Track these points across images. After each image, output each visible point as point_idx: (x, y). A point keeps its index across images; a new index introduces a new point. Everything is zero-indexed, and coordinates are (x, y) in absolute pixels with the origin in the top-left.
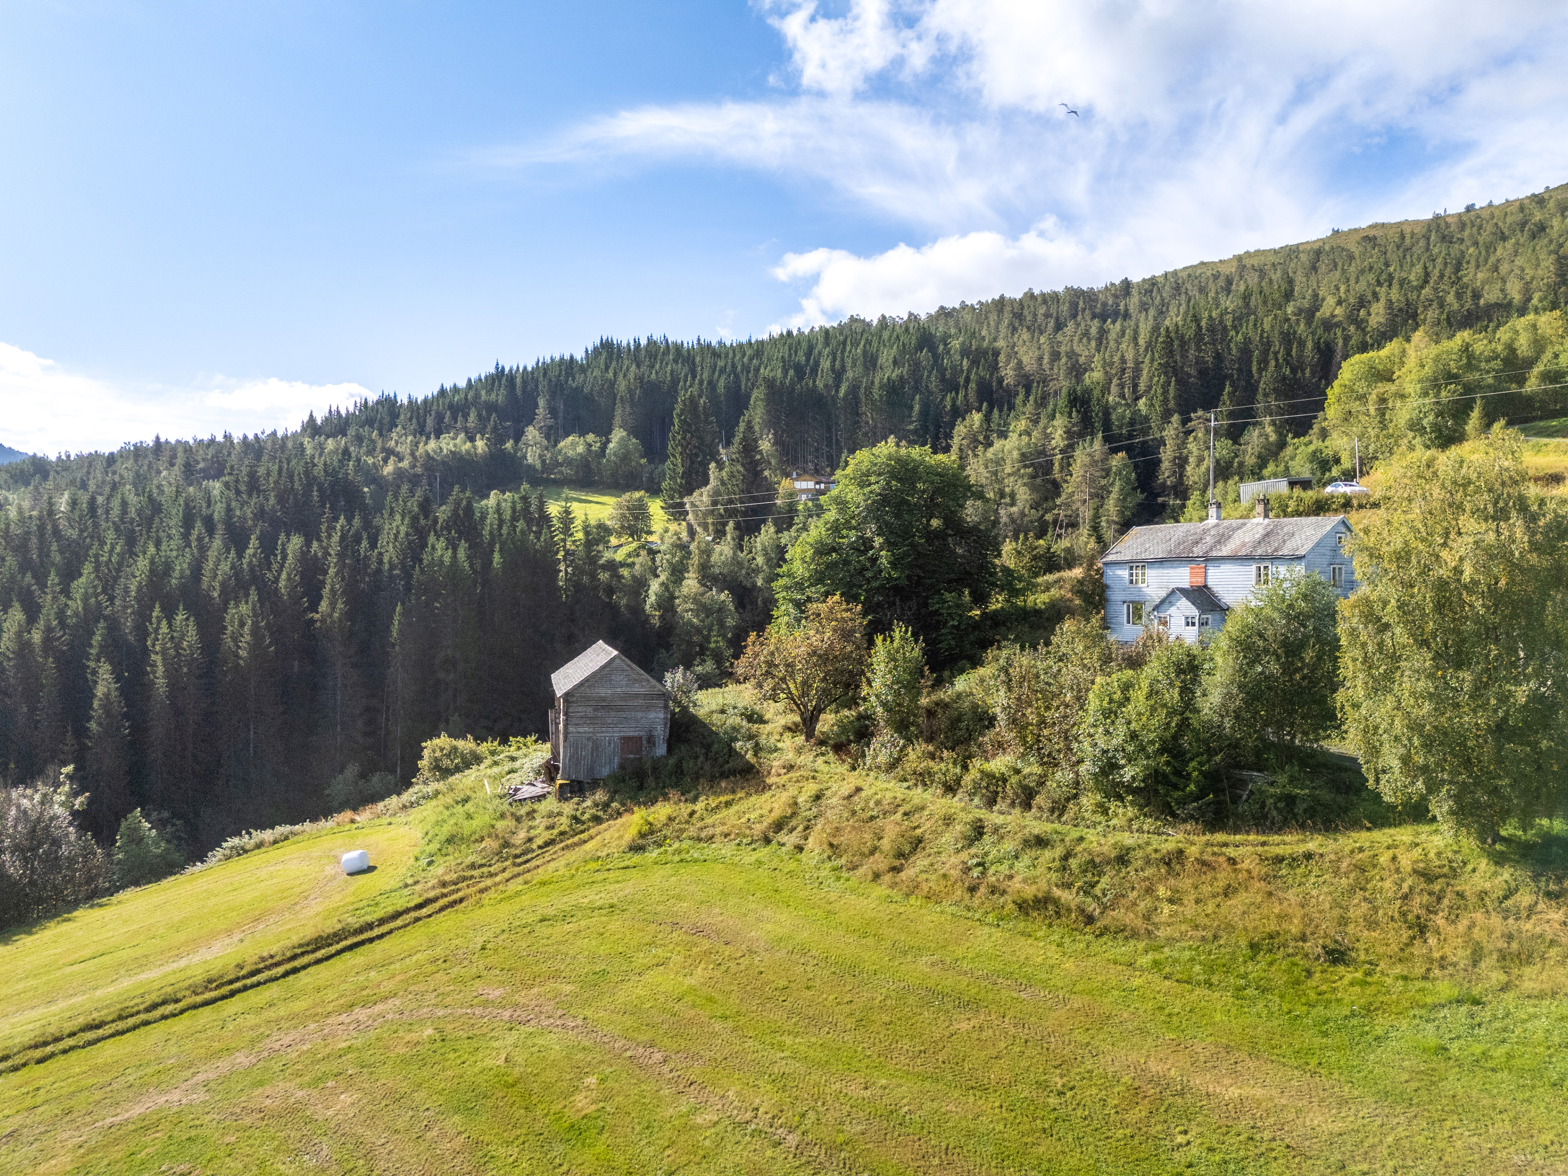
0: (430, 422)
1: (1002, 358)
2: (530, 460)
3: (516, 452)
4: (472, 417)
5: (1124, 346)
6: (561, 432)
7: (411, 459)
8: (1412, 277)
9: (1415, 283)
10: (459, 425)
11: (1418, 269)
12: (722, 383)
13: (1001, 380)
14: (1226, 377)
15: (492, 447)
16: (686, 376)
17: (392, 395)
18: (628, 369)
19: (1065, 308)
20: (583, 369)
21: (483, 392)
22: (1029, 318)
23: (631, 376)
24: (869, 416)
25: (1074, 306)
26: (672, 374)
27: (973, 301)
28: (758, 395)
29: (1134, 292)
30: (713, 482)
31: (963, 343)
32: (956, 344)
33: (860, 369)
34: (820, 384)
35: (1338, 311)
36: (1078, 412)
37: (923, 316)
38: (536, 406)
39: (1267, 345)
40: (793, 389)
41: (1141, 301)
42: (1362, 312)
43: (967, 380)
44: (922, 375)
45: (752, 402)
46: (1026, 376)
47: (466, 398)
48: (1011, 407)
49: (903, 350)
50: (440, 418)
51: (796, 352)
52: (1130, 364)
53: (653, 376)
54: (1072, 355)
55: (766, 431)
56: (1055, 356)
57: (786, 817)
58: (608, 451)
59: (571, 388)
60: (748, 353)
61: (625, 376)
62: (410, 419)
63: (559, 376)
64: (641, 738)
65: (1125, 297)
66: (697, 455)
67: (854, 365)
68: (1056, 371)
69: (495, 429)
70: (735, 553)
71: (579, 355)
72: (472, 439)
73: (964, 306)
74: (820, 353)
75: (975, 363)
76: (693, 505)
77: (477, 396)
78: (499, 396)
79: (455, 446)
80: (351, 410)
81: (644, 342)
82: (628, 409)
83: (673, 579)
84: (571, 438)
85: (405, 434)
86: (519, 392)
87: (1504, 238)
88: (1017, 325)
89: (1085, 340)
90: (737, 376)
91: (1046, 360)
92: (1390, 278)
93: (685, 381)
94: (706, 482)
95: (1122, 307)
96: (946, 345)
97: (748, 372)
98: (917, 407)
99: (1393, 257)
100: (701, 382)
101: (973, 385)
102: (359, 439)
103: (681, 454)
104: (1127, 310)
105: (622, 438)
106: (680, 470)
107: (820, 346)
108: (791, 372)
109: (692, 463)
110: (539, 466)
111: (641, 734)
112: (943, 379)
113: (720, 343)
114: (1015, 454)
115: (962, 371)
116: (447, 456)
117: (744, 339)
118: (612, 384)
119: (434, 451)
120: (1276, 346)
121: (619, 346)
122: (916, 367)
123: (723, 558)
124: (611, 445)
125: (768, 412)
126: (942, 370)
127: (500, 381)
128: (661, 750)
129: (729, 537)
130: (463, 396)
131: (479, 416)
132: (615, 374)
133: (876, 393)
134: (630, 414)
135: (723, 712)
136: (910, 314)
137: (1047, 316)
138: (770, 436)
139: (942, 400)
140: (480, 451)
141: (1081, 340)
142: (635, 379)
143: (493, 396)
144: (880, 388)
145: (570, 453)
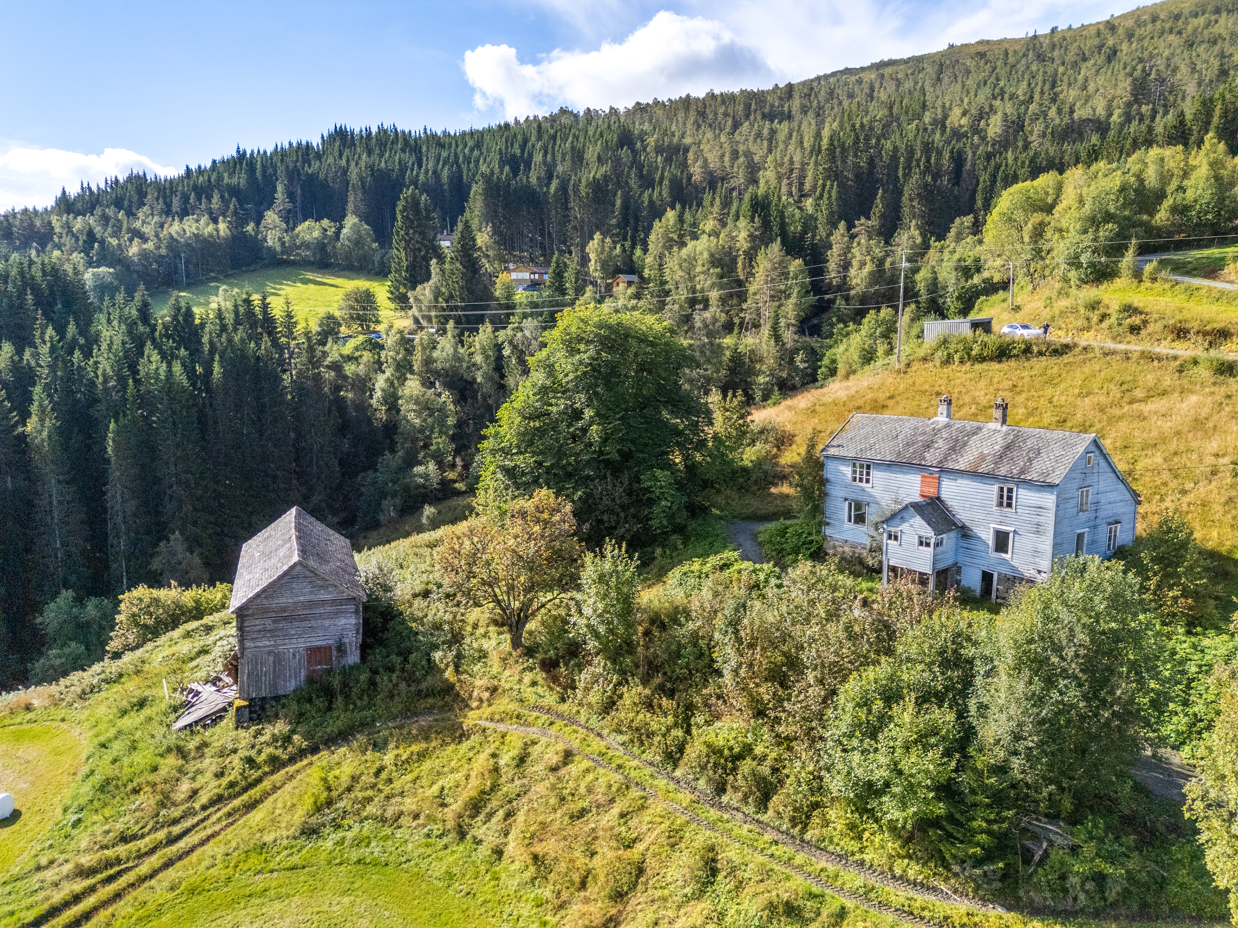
0: (176, 203)
1: (691, 155)
2: (270, 243)
3: (257, 235)
4: (216, 199)
5: (791, 148)
6: (300, 216)
7: (156, 240)
8: (1020, 92)
9: (1022, 98)
10: (203, 206)
11: (1024, 85)
12: (445, 174)
13: (690, 177)
14: (877, 181)
15: (234, 230)
16: (413, 165)
17: (141, 173)
18: (360, 157)
19: (740, 108)
20: (319, 156)
21: (226, 175)
22: (711, 116)
23: (363, 164)
24: (577, 212)
25: (748, 106)
26: (400, 163)
27: (663, 98)
28: (476, 189)
29: (796, 96)
30: (435, 278)
31: (657, 141)
32: (651, 141)
33: (568, 163)
34: (533, 180)
35: (964, 121)
36: (759, 216)
37: (622, 110)
38: (275, 191)
39: (911, 152)
40: (509, 185)
41: (801, 104)
42: (983, 123)
43: (662, 178)
44: (623, 171)
45: (471, 196)
46: (711, 173)
47: (209, 180)
48: (700, 204)
49: (606, 147)
50: (185, 199)
51: (512, 145)
52: (797, 165)
53: (383, 165)
54: (748, 154)
55: (484, 224)
56: (735, 155)
57: (483, 792)
58: (342, 236)
59: (307, 174)
60: (469, 144)
61: (357, 164)
62: (157, 199)
63: (297, 161)
64: (330, 648)
65: (788, 100)
66: (420, 250)
67: (563, 160)
68: (735, 169)
69: (235, 213)
70: (455, 350)
71: (316, 141)
72: (215, 221)
73: (656, 103)
74: (533, 146)
75: (668, 160)
76: (417, 299)
77: (220, 178)
78: (240, 180)
79: (197, 229)
80: (102, 186)
81: (374, 130)
82: (360, 195)
83: (398, 374)
84: (307, 223)
85: (152, 214)
86: (258, 174)
87: (1085, 59)
88: (700, 122)
89: (759, 140)
90: (459, 166)
91: (727, 158)
92: (1002, 92)
93: (412, 170)
94: (428, 277)
95: (786, 109)
96: (643, 141)
97: (469, 163)
98: (618, 203)
99: (1002, 71)
100: (427, 171)
101: (666, 182)
102: (105, 219)
103: (405, 249)
104: (790, 111)
105: (355, 224)
106: (405, 264)
107: (533, 139)
108: (507, 168)
109: (415, 257)
110: (278, 249)
111: (330, 642)
112: (641, 176)
113: (444, 132)
114: (706, 255)
115: (657, 168)
116: (190, 238)
117: (467, 129)
118: (345, 171)
119: (177, 233)
120: (918, 155)
121: (352, 133)
122: (617, 162)
123: (444, 354)
124: (344, 231)
125: (487, 205)
126: (640, 167)
127: (241, 164)
128: (353, 658)
129: (449, 334)
130: (206, 178)
131: (222, 197)
132: (348, 161)
133: (583, 190)
134: (361, 200)
135: (426, 594)
136: (612, 108)
137: (726, 115)
138: (489, 229)
139: (640, 195)
140: (222, 233)
141: (755, 139)
142: (366, 167)
143: (235, 181)
144: (587, 186)
145: (307, 238)
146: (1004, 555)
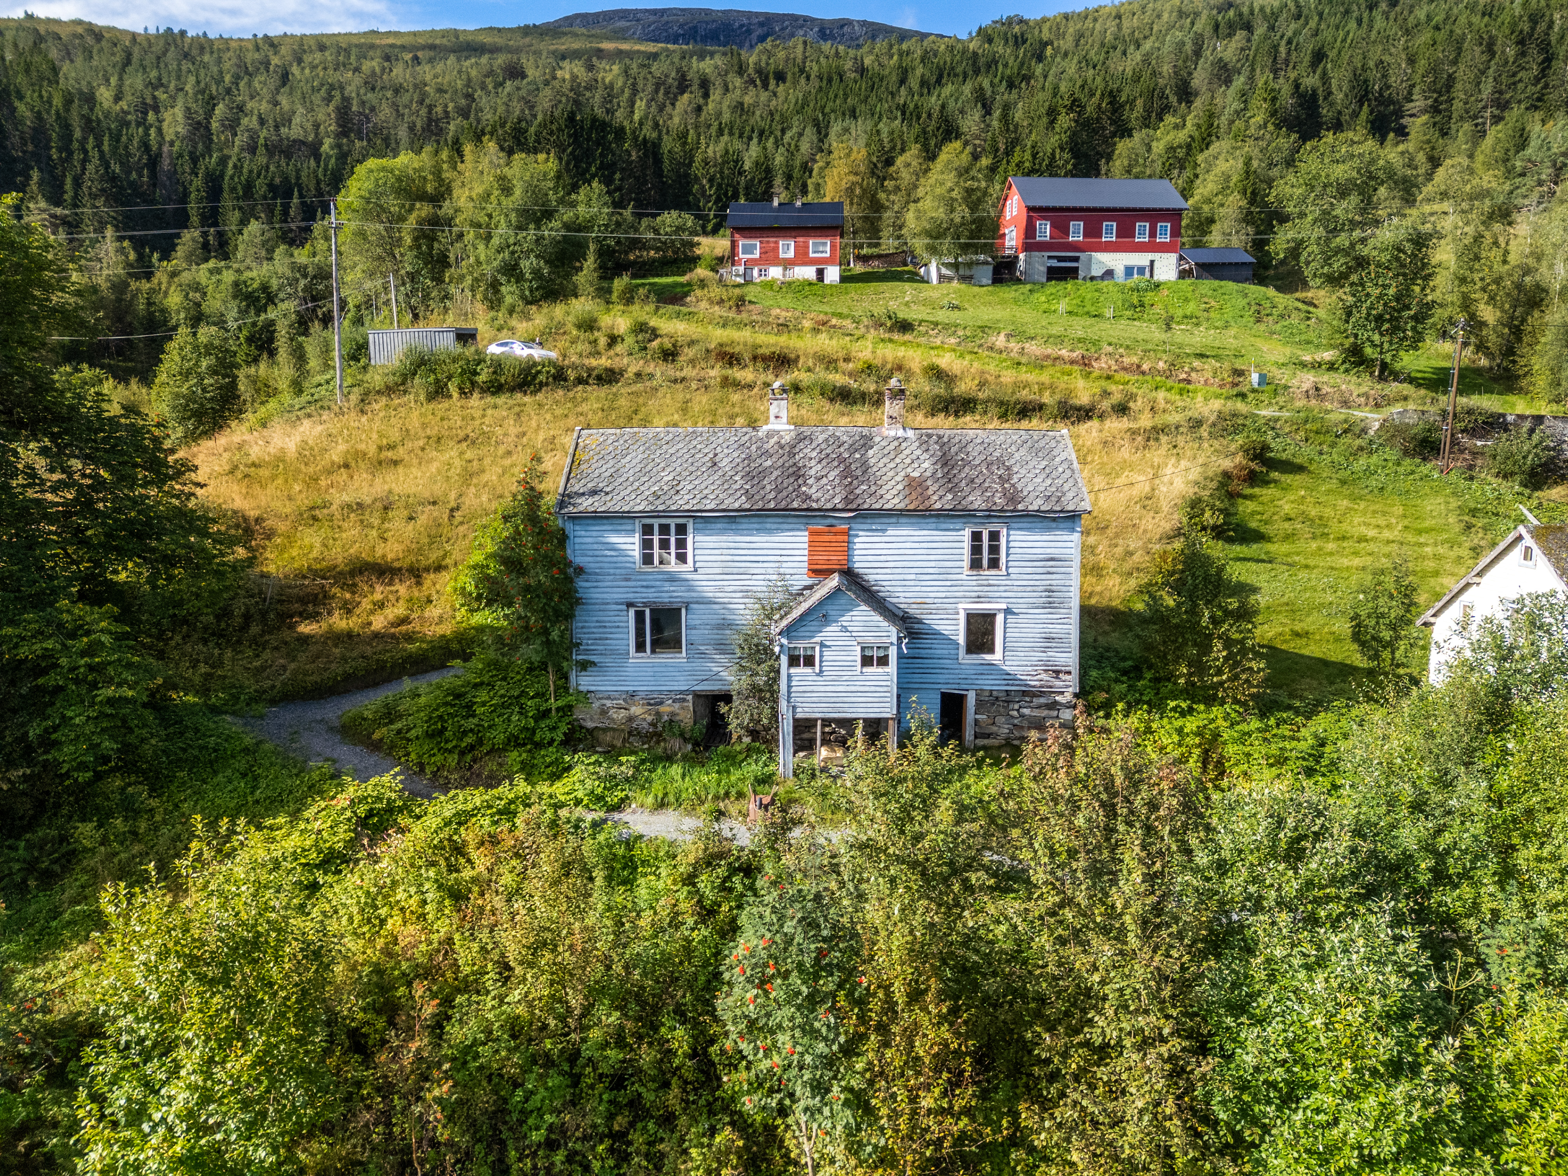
146: (988, 657)
